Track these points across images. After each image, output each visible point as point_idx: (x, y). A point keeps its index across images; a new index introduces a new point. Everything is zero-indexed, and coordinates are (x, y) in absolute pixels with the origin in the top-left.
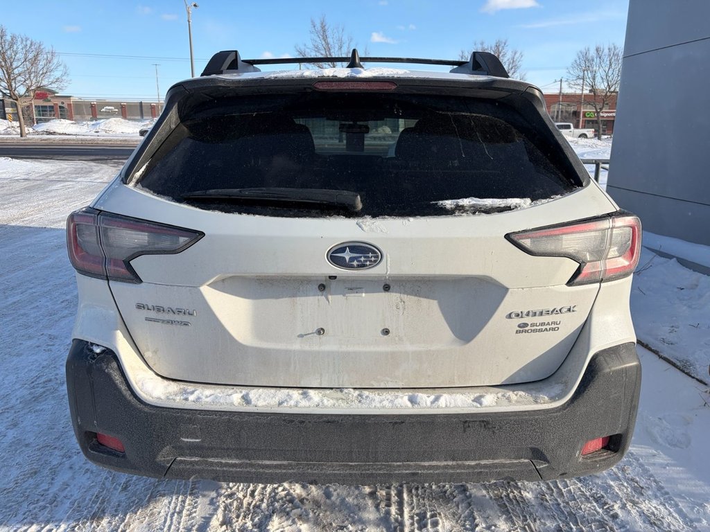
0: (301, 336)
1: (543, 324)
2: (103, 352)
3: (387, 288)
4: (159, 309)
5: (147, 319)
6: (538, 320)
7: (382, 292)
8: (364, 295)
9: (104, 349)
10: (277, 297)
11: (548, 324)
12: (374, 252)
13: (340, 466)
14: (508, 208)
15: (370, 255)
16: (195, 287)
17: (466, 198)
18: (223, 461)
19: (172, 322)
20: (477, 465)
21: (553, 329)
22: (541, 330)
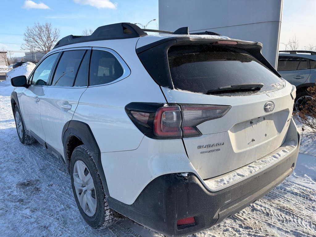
0: (249, 144)
2: (188, 175)
4: (209, 146)
5: (201, 153)
7: (263, 121)
8: (260, 123)
9: (188, 173)
10: (241, 130)
15: (272, 106)
16: (227, 131)
19: (213, 151)
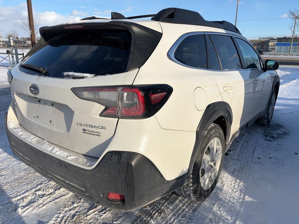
0: (34, 117)
1: (92, 132)
3: (52, 105)
6: (91, 129)
7: (51, 106)
8: (47, 106)
11: (95, 132)
12: (37, 89)
13: (38, 166)
14: (83, 78)
15: (37, 90)
17: (71, 72)
18: (20, 154)
20: (69, 184)
21: (98, 135)
22: (92, 134)
